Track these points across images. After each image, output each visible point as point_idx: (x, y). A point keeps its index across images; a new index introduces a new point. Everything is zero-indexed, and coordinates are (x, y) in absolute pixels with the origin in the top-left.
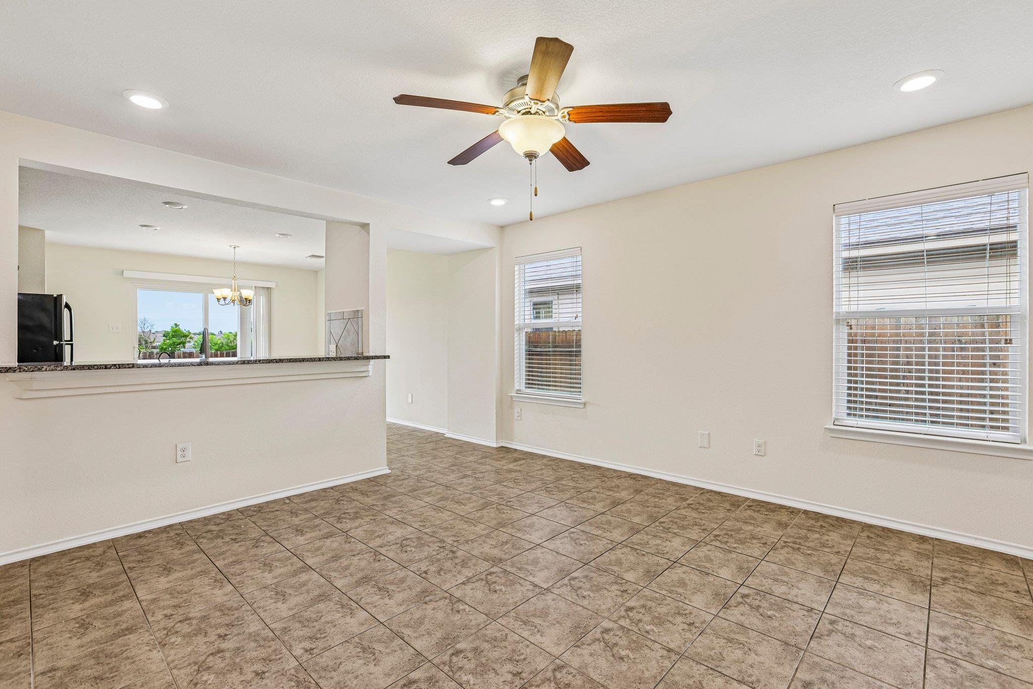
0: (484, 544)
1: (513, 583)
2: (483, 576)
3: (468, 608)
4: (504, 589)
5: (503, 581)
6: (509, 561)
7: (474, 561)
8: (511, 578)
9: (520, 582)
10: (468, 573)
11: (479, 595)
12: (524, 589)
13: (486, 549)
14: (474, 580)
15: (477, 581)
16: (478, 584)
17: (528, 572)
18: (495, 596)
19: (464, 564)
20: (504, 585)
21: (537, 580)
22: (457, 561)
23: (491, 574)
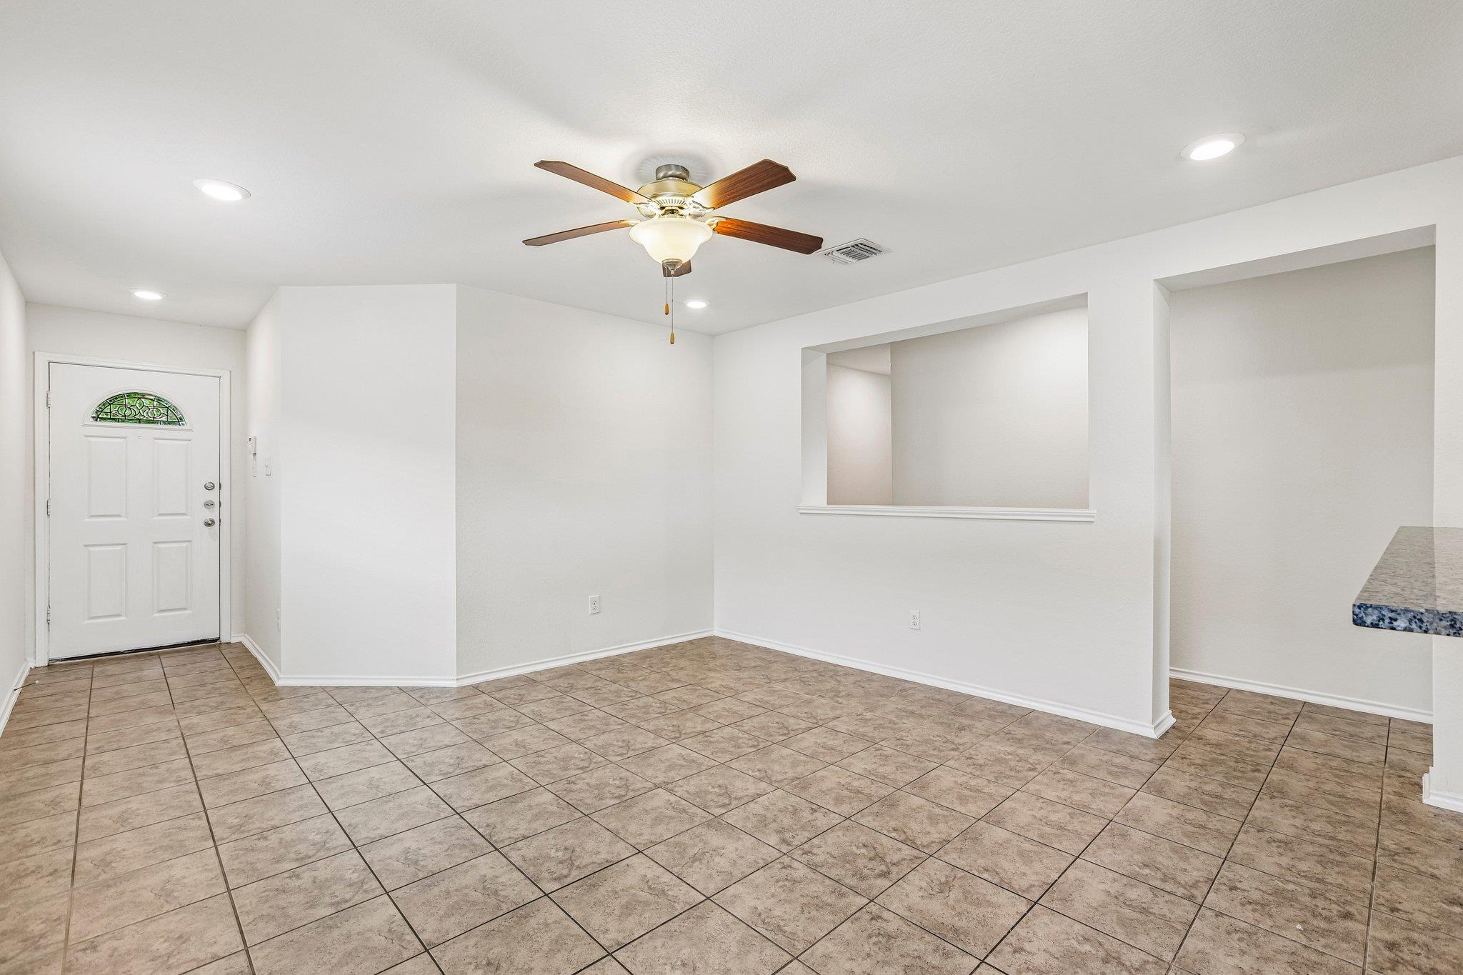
0: (735, 857)
1: (697, 794)
2: (735, 803)
3: (750, 772)
4: (710, 788)
5: (709, 797)
6: (696, 824)
7: (750, 825)
8: (698, 800)
9: (687, 795)
10: (755, 808)
11: (739, 784)
12: (685, 788)
13: (731, 847)
14: (746, 799)
15: (741, 798)
16: (740, 794)
17: (673, 808)
18: (720, 782)
19: (763, 822)
20: (707, 792)
21: (667, 796)
22: (774, 826)
23: (724, 806)
